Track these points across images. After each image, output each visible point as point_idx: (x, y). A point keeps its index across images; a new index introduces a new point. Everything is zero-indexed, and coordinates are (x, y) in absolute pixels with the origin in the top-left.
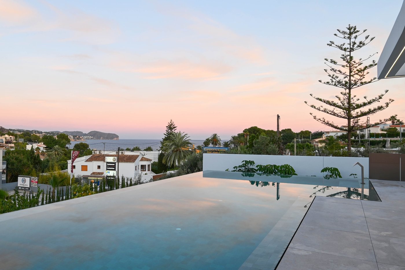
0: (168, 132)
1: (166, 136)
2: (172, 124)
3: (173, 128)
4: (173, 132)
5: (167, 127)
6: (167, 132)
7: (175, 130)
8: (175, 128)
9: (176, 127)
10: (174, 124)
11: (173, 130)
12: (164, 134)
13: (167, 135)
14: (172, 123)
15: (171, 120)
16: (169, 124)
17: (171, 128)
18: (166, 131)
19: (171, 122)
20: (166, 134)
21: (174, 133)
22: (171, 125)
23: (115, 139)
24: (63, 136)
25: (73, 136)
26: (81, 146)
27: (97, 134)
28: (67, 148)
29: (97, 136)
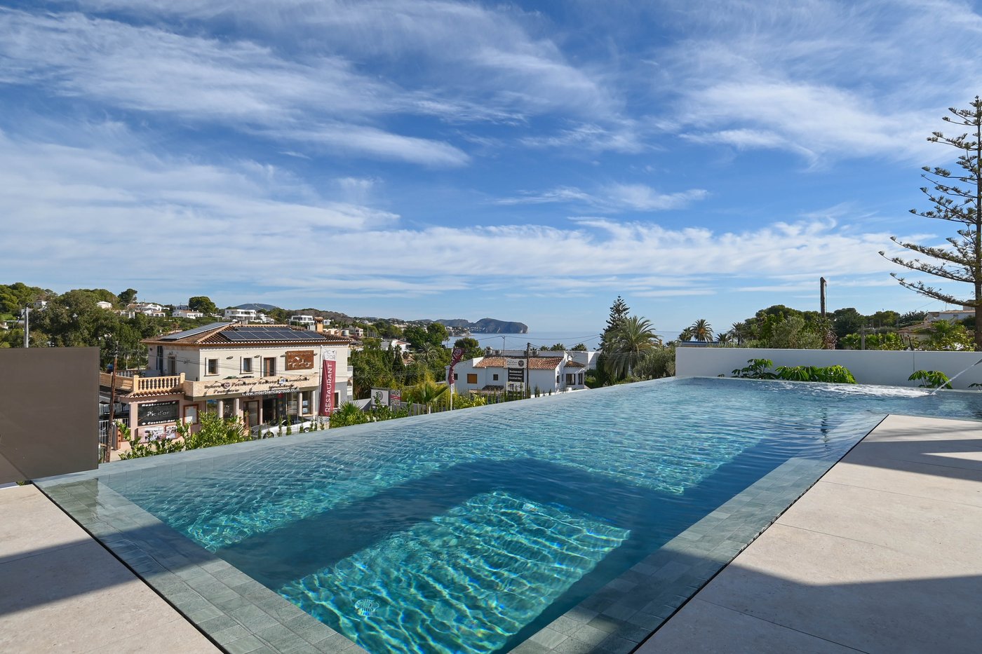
0: (614, 318)
1: (611, 325)
2: (620, 303)
3: (622, 311)
4: (622, 317)
5: (612, 308)
6: (612, 318)
7: (625, 314)
8: (627, 311)
9: (627, 309)
10: (624, 304)
11: (623, 315)
12: (607, 321)
13: (612, 322)
14: (620, 301)
15: (619, 297)
16: (615, 304)
17: (619, 310)
18: (611, 316)
19: (618, 300)
20: (610, 321)
21: (625, 318)
22: (619, 305)
23: (522, 331)
24: (436, 328)
25: (453, 327)
26: (466, 343)
27: (492, 324)
28: (443, 346)
29: (492, 327)
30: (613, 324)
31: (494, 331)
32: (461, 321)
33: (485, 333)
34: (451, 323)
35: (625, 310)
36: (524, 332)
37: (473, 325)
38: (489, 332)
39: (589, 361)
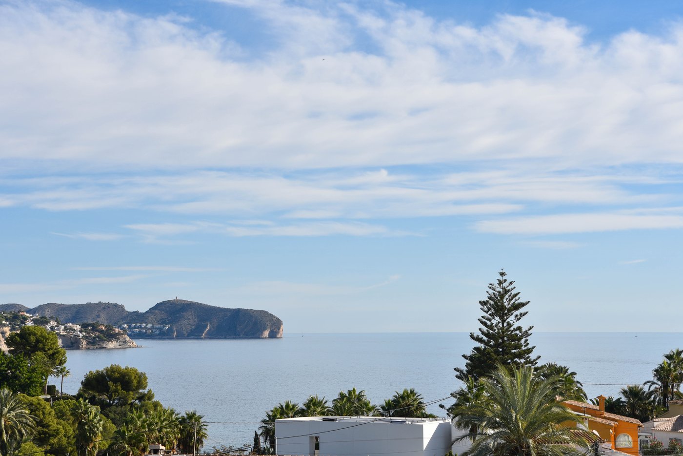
0: (491, 327)
1: (482, 346)
2: (506, 291)
3: (510, 310)
4: (510, 325)
5: (483, 303)
6: (485, 329)
7: (518, 318)
8: (522, 310)
9: (523, 305)
10: (514, 292)
11: (511, 319)
12: (472, 336)
13: (485, 338)
14: (505, 285)
15: (502, 274)
16: (491, 291)
17: (503, 308)
18: (482, 323)
19: (500, 283)
20: (481, 336)
21: (515, 330)
22: (502, 296)
23: (266, 333)
24: (33, 338)
25: (84, 326)
26: (115, 381)
27: (188, 314)
28: (51, 390)
29: (188, 322)
30: (486, 343)
31: (195, 334)
32: (106, 307)
33: (172, 338)
34: (77, 313)
35: (517, 307)
36: (273, 335)
37: (137, 317)
38: (181, 337)
39: (426, 442)
